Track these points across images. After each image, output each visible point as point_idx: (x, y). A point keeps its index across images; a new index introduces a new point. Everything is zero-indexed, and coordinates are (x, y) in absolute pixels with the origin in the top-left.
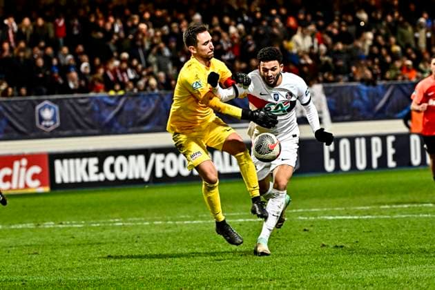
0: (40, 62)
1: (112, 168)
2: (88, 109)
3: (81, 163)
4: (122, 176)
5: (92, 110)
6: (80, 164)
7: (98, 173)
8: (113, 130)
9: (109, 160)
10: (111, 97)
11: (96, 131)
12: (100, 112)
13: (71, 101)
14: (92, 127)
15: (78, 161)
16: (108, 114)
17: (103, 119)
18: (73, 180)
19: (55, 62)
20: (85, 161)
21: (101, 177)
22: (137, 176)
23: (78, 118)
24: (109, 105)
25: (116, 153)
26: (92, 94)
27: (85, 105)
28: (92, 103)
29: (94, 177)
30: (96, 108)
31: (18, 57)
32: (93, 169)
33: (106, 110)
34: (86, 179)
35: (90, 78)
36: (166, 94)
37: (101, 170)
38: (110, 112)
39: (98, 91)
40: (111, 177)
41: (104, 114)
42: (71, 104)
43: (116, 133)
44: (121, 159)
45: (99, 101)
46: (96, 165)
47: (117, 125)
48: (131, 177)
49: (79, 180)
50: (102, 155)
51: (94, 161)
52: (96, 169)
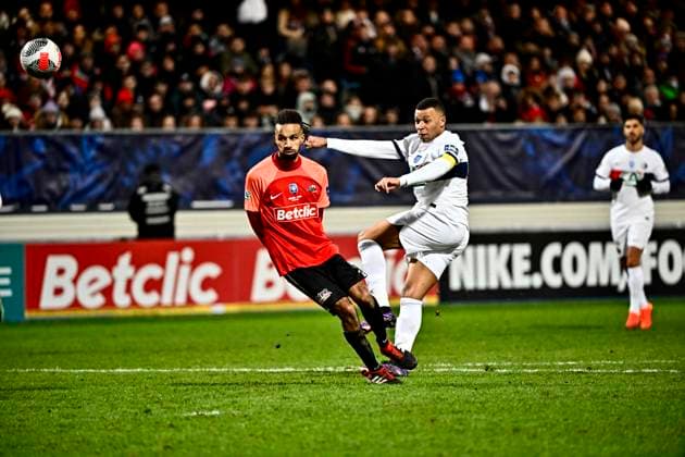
0: (430, 63)
1: (557, 265)
2: (513, 152)
3: (499, 252)
4: (575, 281)
5: (523, 154)
6: (496, 256)
7: (530, 273)
8: (561, 193)
9: (553, 250)
10: (559, 131)
11: (530, 195)
12: (536, 158)
13: (483, 136)
14: (522, 187)
15: (493, 249)
16: (552, 163)
17: (543, 172)
18: (482, 285)
19: (454, 64)
20: (505, 249)
21: (536, 281)
22: (604, 281)
23: (495, 169)
24: (554, 146)
25: (565, 238)
26: (519, 125)
27: (510, 144)
28: (522, 142)
29: (521, 281)
30: (530, 151)
31: (385, 54)
32: (521, 265)
33: (549, 156)
34: (507, 284)
35: (520, 94)
36: (664, 129)
37: (535, 267)
38: (556, 159)
39: (531, 120)
40: (554, 281)
41: (544, 163)
42: (483, 142)
43: (565, 200)
44: (575, 249)
45: (534, 138)
46: (525, 258)
47: (568, 183)
48: (592, 281)
49: (494, 284)
50: (537, 241)
51: (522, 250)
52: (526, 265)
